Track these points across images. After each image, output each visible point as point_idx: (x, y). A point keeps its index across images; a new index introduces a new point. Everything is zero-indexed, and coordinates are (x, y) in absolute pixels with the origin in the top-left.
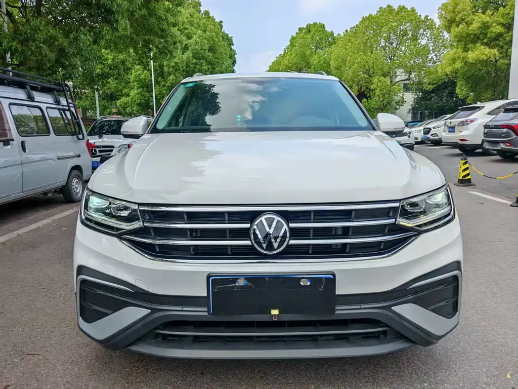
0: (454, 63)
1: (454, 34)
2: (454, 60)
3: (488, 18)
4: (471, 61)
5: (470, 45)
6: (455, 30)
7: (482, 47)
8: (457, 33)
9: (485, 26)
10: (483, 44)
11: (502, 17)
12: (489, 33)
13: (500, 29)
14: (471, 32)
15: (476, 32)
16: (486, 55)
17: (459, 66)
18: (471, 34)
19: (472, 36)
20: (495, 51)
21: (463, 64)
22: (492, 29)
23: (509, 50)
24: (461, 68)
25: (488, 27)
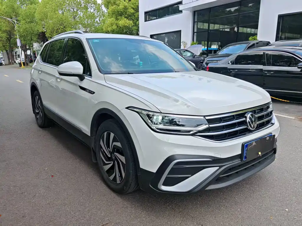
0: (112, 26)
1: (111, 10)
2: (112, 25)
3: (127, 4)
4: (120, 26)
5: (119, 17)
6: (111, 8)
7: (126, 19)
8: (112, 9)
9: (125, 8)
10: (125, 17)
11: (133, 4)
12: (128, 12)
13: (132, 11)
14: (119, 10)
15: (121, 10)
16: (128, 23)
17: (115, 28)
18: (119, 11)
19: (119, 12)
20: (131, 22)
21: (116, 27)
22: (129, 10)
23: (137, 22)
24: (116, 29)
25: (127, 9)
